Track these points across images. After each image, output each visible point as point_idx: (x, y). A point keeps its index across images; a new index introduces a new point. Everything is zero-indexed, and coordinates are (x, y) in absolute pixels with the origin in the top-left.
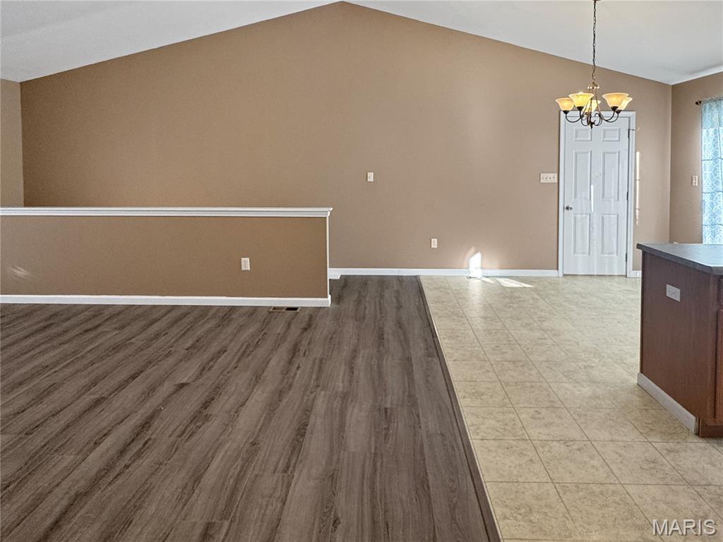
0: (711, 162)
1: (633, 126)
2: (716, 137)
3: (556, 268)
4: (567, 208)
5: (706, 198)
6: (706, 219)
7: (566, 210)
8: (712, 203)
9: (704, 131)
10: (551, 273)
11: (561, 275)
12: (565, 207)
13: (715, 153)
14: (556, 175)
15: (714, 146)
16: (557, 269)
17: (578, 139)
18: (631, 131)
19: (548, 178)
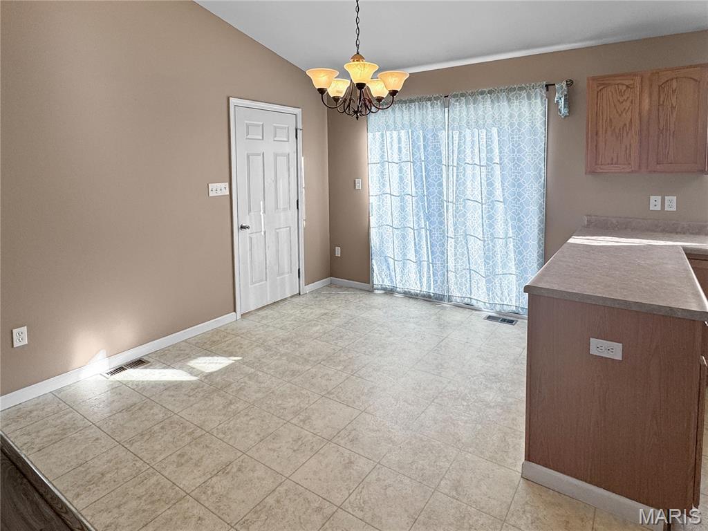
0: (378, 165)
1: (300, 126)
2: (383, 141)
3: (232, 310)
4: (242, 227)
5: (373, 200)
6: (373, 221)
7: (240, 230)
8: (379, 205)
9: (370, 135)
10: (229, 318)
11: (239, 317)
12: (240, 227)
13: (382, 156)
14: (227, 184)
15: (381, 149)
16: (235, 311)
17: (249, 137)
18: (298, 131)
19: (218, 189)
